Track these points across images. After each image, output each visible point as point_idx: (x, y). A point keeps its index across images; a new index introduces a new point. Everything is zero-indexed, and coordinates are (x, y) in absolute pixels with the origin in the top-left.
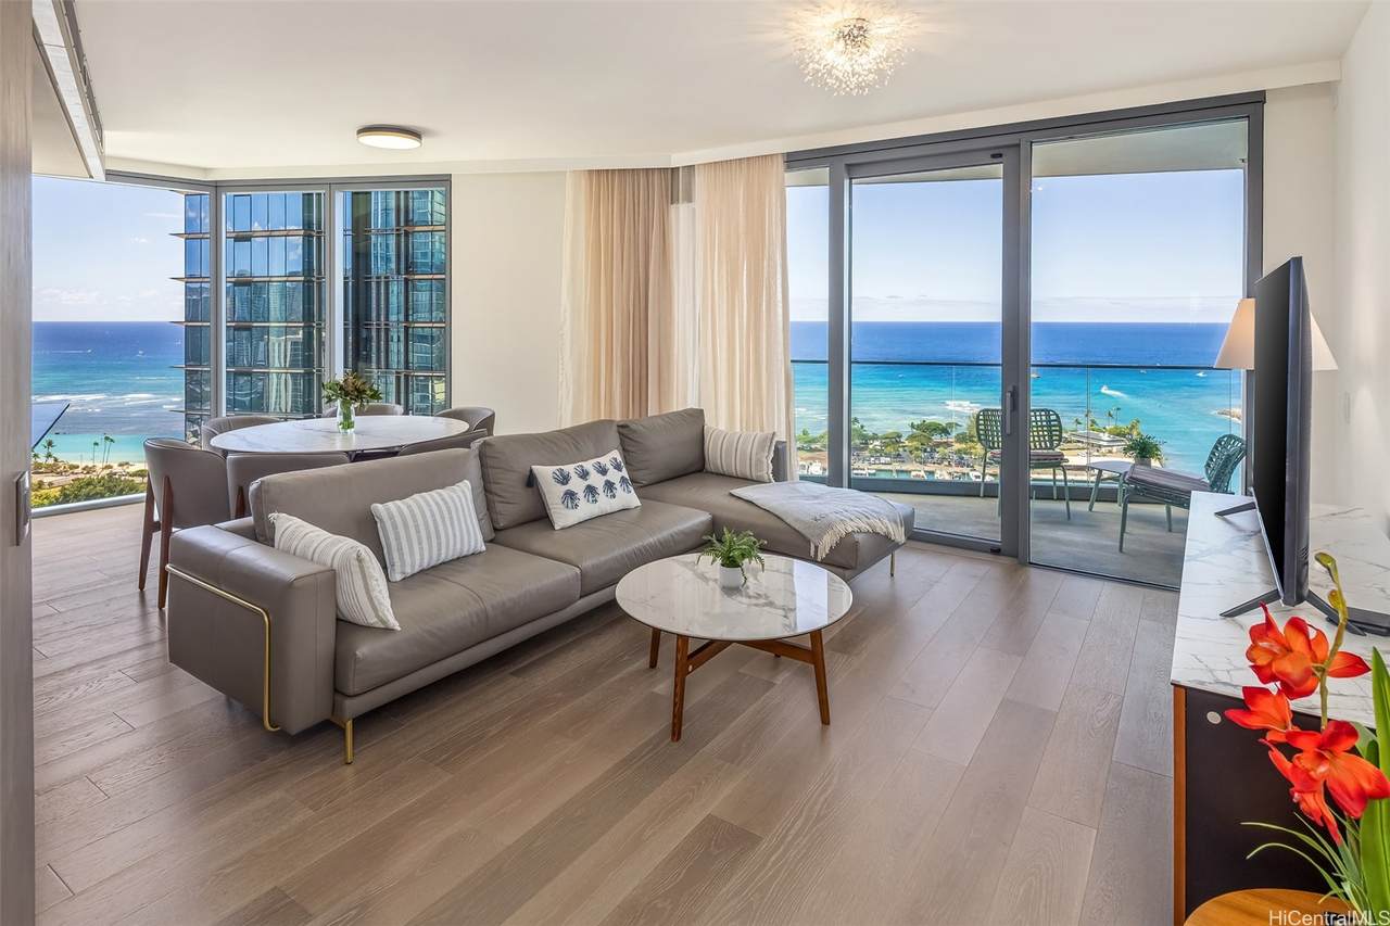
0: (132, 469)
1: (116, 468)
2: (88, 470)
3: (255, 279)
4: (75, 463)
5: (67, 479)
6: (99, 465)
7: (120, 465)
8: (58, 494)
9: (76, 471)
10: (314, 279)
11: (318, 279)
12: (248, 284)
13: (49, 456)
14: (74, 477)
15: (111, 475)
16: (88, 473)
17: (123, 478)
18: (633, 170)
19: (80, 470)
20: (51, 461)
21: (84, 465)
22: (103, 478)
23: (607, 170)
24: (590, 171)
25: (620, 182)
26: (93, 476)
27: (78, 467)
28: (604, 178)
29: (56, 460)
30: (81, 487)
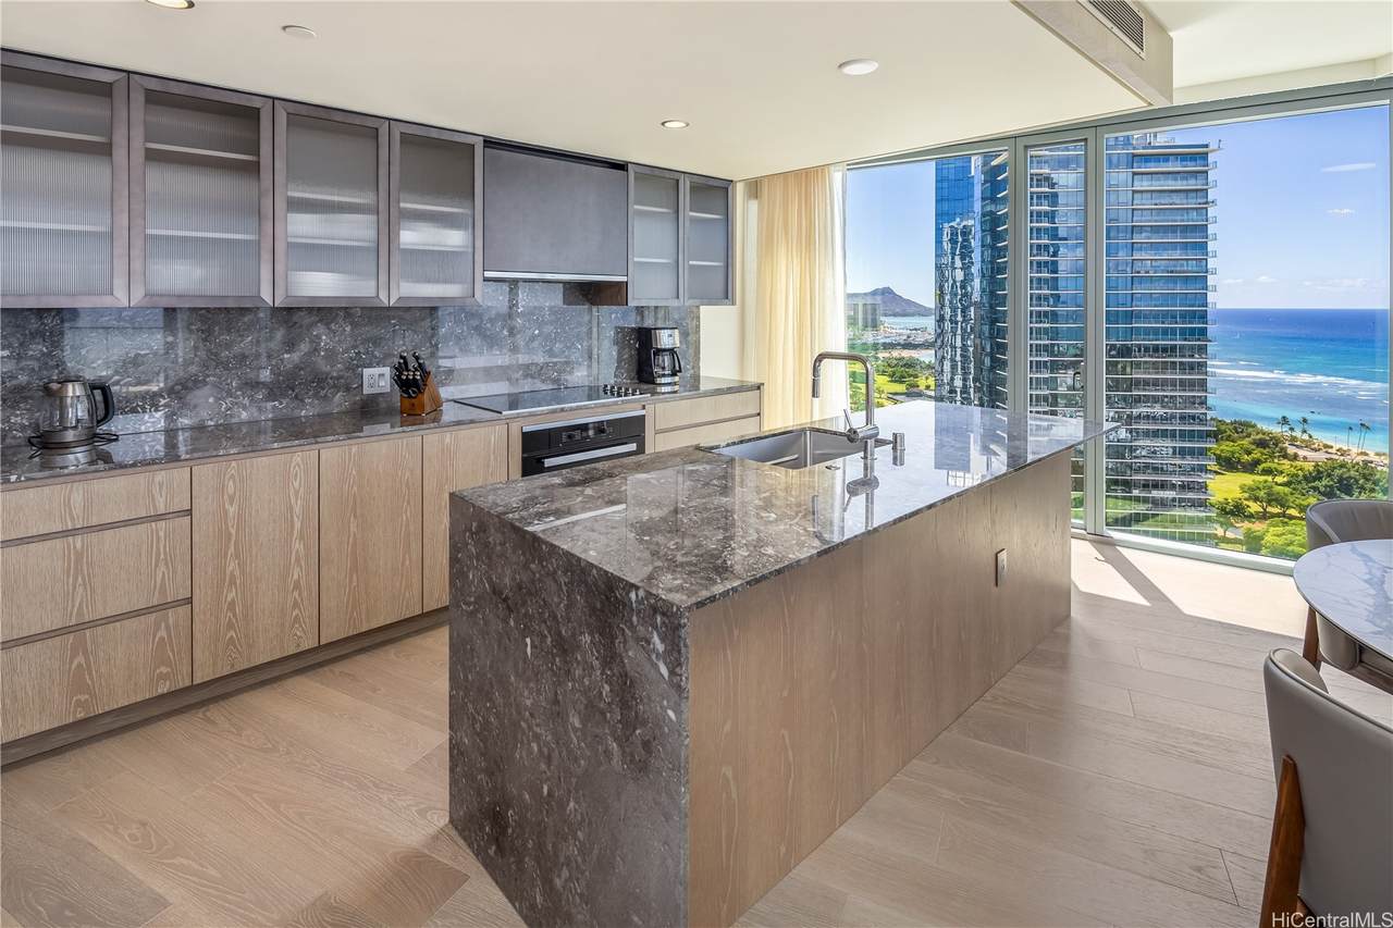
1: (1372, 457)
2: (1343, 453)
4: (1329, 443)
5: (1321, 456)
6: (1354, 450)
7: (1377, 454)
8: (1311, 469)
9: (1330, 450)
13: (1305, 431)
14: (1328, 456)
15: (1366, 463)
16: (1342, 455)
17: (1380, 468)
19: (1334, 451)
20: (1306, 437)
21: (1338, 447)
22: (1358, 464)
26: (1347, 459)
27: (1332, 447)
29: (1311, 437)
30: (1335, 468)
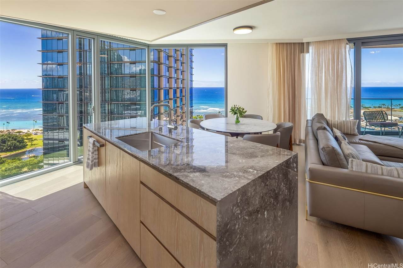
0: (16, 131)
1: (11, 131)
3: (64, 76)
10: (83, 76)
11: (84, 76)
12: (62, 78)
15: (9, 133)
16: (2, 133)
17: (13, 134)
18: (290, 43)
22: (7, 134)
23: (282, 43)
24: (277, 43)
25: (286, 46)
26: (4, 133)
28: (281, 46)
